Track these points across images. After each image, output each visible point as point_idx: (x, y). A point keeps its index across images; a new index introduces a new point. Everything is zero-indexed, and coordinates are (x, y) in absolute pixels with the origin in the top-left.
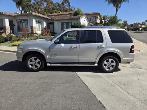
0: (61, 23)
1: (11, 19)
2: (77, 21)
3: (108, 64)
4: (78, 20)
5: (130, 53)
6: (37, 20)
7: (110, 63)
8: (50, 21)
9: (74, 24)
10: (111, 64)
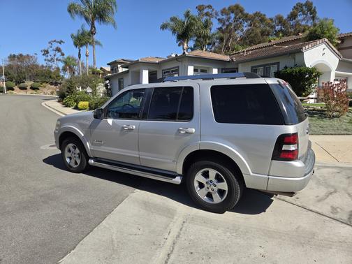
0: (252, 67)
1: (153, 69)
2: (295, 59)
3: (207, 183)
4: (297, 56)
5: (272, 159)
6: (197, 67)
7: (211, 181)
8: (229, 66)
9: (286, 68)
10: (215, 186)
